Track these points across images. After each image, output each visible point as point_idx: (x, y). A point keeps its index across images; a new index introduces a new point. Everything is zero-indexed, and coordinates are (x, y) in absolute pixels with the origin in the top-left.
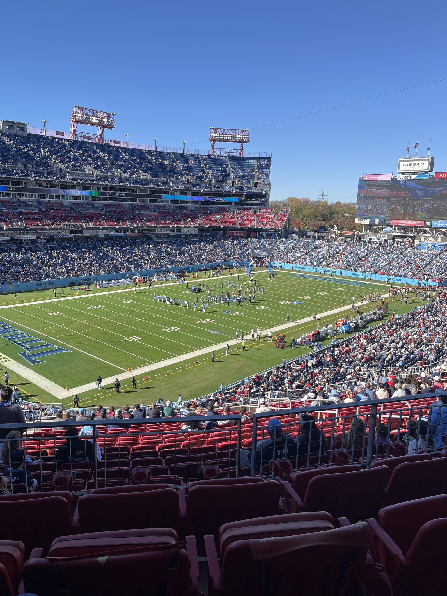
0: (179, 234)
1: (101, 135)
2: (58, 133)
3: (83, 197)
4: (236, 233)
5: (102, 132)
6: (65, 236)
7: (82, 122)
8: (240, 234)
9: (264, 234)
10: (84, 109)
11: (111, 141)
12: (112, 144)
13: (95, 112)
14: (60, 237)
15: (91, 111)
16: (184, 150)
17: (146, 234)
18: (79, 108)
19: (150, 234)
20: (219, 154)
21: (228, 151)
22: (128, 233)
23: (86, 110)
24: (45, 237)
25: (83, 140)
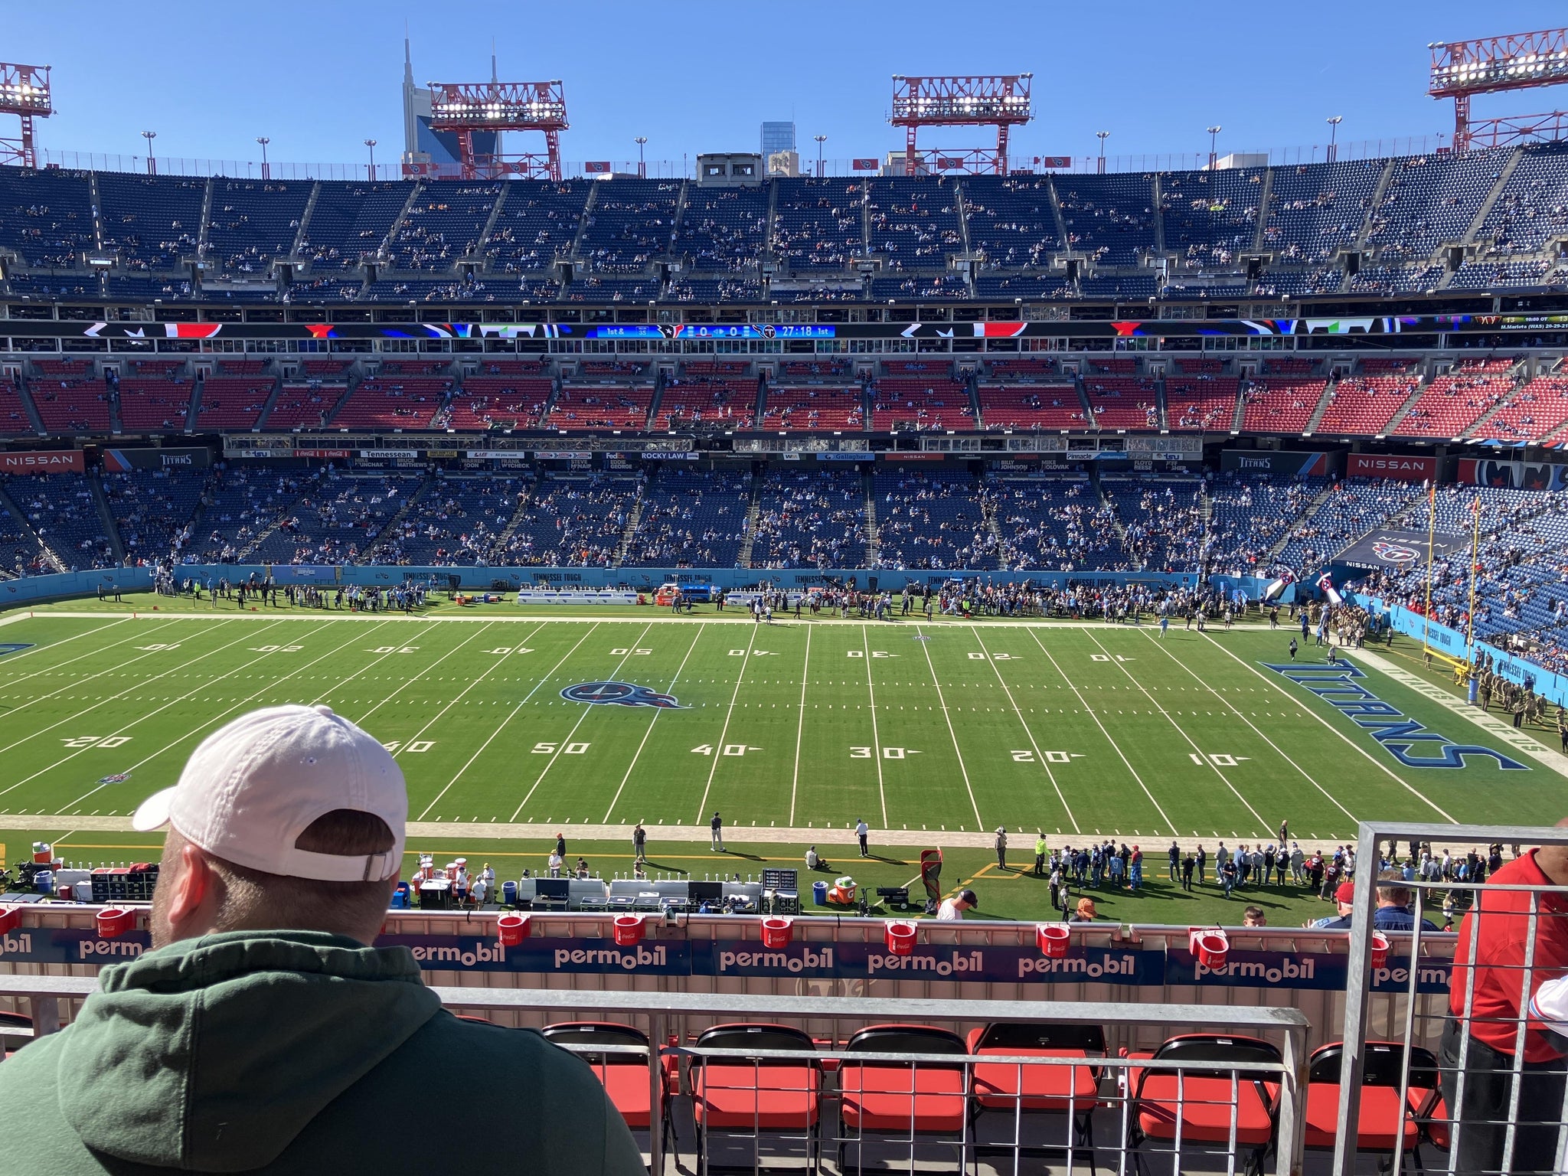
0: (1109, 457)
1: (1002, 149)
2: (858, 164)
3: (820, 342)
4: (1388, 460)
5: (1004, 136)
6: (674, 456)
7: (927, 121)
8: (1406, 466)
9: (1517, 469)
10: (925, 82)
11: (1036, 160)
12: (1041, 169)
13: (962, 82)
14: (659, 456)
15: (948, 82)
16: (1331, 150)
17: (964, 455)
18: (909, 80)
19: (976, 455)
20: (1488, 141)
21: (1522, 124)
22: (888, 451)
23: (931, 82)
24: (616, 456)
25: (938, 171)
